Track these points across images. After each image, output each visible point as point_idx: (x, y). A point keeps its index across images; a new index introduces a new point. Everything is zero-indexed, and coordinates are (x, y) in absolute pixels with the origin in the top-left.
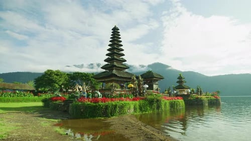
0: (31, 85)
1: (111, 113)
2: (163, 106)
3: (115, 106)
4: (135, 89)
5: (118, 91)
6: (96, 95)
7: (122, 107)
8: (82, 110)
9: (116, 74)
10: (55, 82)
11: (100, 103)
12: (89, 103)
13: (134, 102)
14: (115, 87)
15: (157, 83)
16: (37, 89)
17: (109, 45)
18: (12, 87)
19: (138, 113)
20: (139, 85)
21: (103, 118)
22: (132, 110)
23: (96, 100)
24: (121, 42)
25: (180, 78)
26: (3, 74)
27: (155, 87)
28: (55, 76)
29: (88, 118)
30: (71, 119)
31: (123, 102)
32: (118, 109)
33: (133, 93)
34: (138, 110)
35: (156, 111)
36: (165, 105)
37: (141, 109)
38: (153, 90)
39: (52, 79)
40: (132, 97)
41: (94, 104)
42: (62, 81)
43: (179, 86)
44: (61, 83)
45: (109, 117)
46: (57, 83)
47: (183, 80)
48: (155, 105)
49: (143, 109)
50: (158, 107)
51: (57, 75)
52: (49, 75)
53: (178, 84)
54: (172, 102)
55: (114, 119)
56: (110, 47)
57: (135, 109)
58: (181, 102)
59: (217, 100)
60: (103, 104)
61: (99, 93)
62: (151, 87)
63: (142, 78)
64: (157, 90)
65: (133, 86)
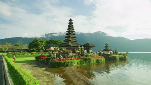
0: (26, 47)
1: (66, 66)
2: (92, 62)
3: (68, 62)
4: (79, 53)
5: (71, 54)
6: (60, 57)
7: (71, 63)
8: (54, 64)
9: (70, 45)
10: (39, 45)
11: (62, 61)
12: (57, 61)
13: (77, 60)
14: (69, 52)
15: (91, 49)
16: (30, 49)
17: (68, 29)
18: (16, 48)
19: (79, 65)
20: (82, 51)
21: (63, 68)
22: (76, 64)
23: (60, 59)
24: (73, 27)
25: (106, 45)
26: (9, 38)
27: (90, 51)
28: (39, 42)
29: (57, 67)
30: (50, 68)
31: (72, 61)
32: (69, 64)
33: (78, 55)
34: (79, 64)
35: (88, 64)
36: (93, 61)
37: (80, 63)
38: (89, 52)
39: (37, 44)
40: (77, 57)
41: (59, 62)
42: (43, 45)
43: (105, 49)
44: (42, 46)
45: (65, 67)
46: (40, 46)
47: (108, 46)
48: (88, 61)
49: (82, 63)
50: (89, 62)
51: (40, 41)
52: (36, 42)
53: (105, 48)
54: (97, 60)
55: (67, 69)
56: (68, 30)
57: (78, 63)
58: (103, 59)
59: (125, 57)
60: (63, 61)
61: (62, 56)
62: (88, 51)
63: (83, 47)
64: (92, 52)
65: (78, 51)
